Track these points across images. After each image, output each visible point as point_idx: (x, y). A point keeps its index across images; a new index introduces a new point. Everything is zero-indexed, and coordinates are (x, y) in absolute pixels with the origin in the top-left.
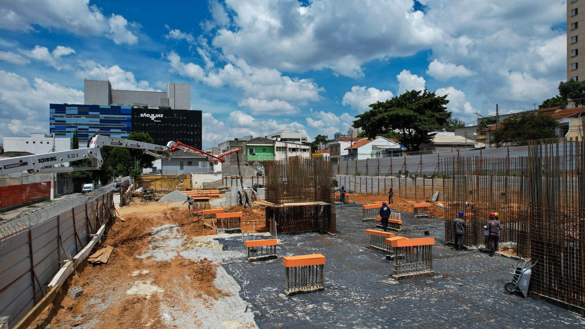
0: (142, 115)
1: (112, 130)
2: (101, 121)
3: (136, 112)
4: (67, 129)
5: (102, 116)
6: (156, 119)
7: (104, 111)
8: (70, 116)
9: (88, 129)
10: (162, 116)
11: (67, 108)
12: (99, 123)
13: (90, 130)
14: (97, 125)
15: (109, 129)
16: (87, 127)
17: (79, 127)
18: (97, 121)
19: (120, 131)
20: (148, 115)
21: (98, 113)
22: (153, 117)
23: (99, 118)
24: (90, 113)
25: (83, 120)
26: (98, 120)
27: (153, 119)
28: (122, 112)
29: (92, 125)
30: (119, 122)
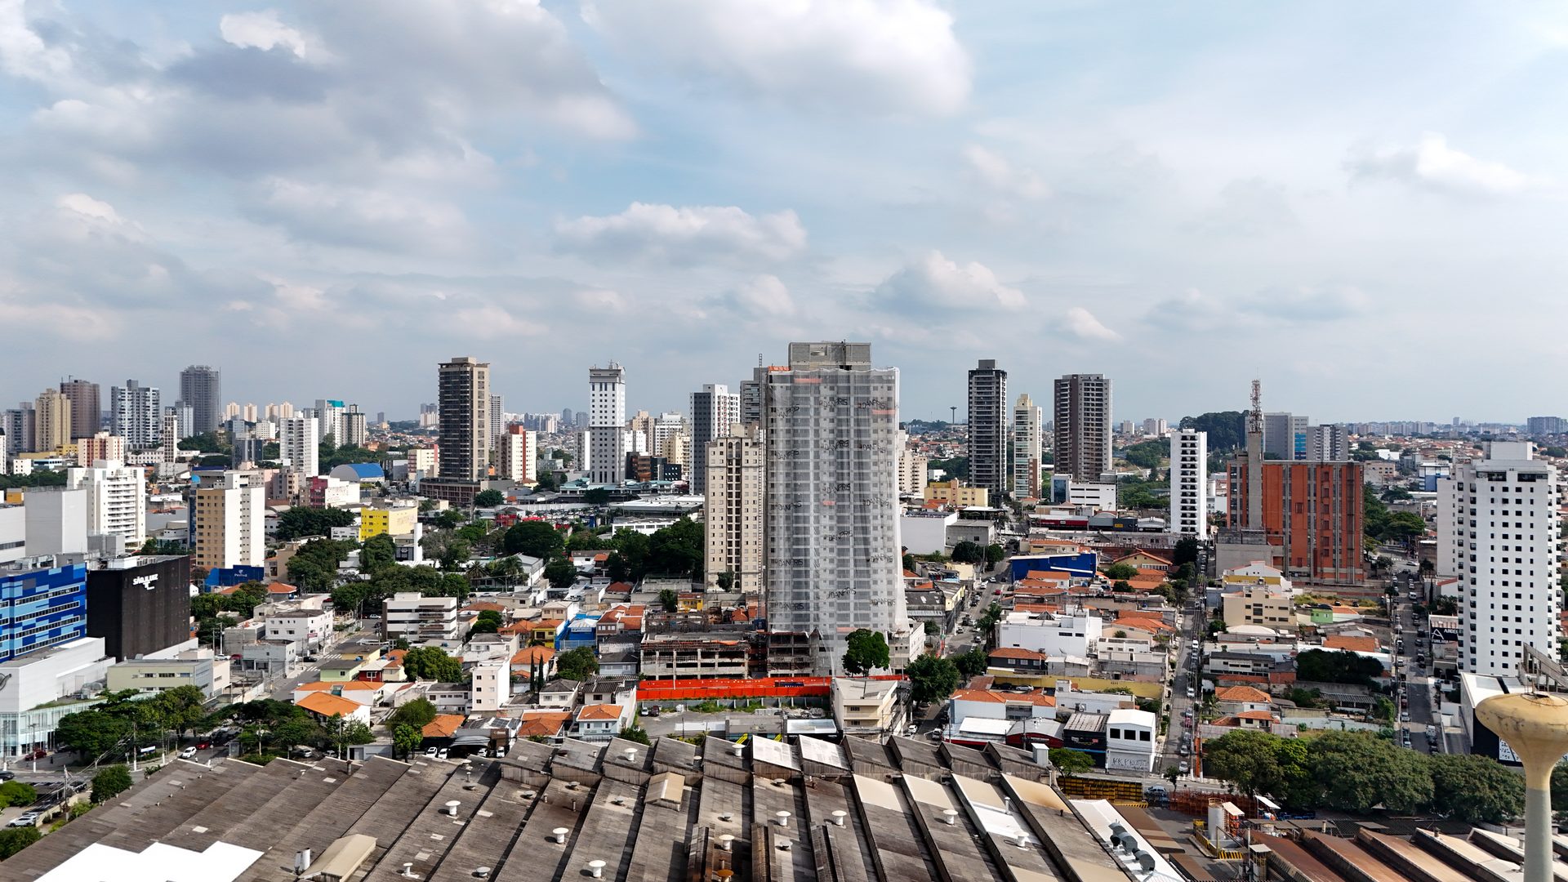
1: (64, 619)
2: (51, 603)
4: (6, 632)
5: (51, 592)
6: (152, 583)
8: (12, 602)
9: (34, 625)
10: (154, 577)
11: (4, 585)
12: (47, 608)
13: (39, 625)
14: (47, 612)
15: (58, 617)
16: (32, 620)
17: (25, 622)
19: (71, 617)
21: (46, 587)
22: (145, 583)
23: (47, 596)
24: (38, 589)
25: (29, 607)
26: (46, 601)
27: (147, 586)
28: (75, 577)
29: (40, 613)
30: (69, 598)
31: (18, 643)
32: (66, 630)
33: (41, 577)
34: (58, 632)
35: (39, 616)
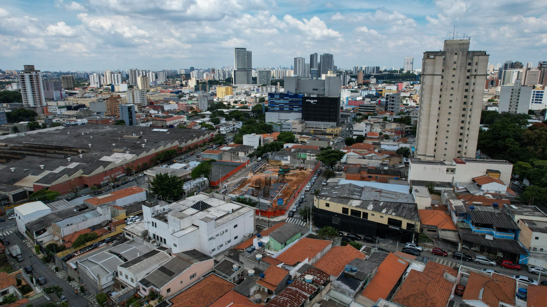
0: (307, 101)
2: (290, 102)
3: (305, 98)
4: (275, 106)
5: (290, 99)
6: (314, 102)
7: (291, 97)
8: (276, 99)
10: (316, 101)
11: (275, 95)
13: (285, 106)
15: (293, 106)
16: (283, 105)
17: (280, 104)
18: (287, 102)
19: (298, 107)
20: (310, 101)
21: (288, 98)
22: (312, 101)
23: (288, 100)
24: (285, 98)
25: (282, 101)
27: (312, 102)
28: (299, 97)
30: (298, 102)
31: (278, 109)
32: (295, 109)
33: (286, 95)
34: (293, 109)
35: (286, 104)
